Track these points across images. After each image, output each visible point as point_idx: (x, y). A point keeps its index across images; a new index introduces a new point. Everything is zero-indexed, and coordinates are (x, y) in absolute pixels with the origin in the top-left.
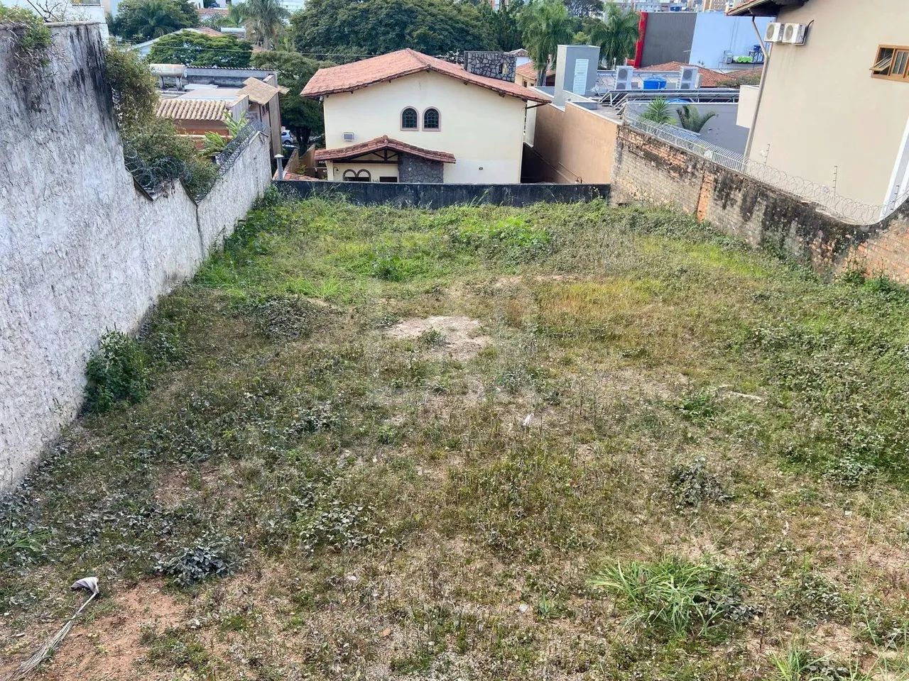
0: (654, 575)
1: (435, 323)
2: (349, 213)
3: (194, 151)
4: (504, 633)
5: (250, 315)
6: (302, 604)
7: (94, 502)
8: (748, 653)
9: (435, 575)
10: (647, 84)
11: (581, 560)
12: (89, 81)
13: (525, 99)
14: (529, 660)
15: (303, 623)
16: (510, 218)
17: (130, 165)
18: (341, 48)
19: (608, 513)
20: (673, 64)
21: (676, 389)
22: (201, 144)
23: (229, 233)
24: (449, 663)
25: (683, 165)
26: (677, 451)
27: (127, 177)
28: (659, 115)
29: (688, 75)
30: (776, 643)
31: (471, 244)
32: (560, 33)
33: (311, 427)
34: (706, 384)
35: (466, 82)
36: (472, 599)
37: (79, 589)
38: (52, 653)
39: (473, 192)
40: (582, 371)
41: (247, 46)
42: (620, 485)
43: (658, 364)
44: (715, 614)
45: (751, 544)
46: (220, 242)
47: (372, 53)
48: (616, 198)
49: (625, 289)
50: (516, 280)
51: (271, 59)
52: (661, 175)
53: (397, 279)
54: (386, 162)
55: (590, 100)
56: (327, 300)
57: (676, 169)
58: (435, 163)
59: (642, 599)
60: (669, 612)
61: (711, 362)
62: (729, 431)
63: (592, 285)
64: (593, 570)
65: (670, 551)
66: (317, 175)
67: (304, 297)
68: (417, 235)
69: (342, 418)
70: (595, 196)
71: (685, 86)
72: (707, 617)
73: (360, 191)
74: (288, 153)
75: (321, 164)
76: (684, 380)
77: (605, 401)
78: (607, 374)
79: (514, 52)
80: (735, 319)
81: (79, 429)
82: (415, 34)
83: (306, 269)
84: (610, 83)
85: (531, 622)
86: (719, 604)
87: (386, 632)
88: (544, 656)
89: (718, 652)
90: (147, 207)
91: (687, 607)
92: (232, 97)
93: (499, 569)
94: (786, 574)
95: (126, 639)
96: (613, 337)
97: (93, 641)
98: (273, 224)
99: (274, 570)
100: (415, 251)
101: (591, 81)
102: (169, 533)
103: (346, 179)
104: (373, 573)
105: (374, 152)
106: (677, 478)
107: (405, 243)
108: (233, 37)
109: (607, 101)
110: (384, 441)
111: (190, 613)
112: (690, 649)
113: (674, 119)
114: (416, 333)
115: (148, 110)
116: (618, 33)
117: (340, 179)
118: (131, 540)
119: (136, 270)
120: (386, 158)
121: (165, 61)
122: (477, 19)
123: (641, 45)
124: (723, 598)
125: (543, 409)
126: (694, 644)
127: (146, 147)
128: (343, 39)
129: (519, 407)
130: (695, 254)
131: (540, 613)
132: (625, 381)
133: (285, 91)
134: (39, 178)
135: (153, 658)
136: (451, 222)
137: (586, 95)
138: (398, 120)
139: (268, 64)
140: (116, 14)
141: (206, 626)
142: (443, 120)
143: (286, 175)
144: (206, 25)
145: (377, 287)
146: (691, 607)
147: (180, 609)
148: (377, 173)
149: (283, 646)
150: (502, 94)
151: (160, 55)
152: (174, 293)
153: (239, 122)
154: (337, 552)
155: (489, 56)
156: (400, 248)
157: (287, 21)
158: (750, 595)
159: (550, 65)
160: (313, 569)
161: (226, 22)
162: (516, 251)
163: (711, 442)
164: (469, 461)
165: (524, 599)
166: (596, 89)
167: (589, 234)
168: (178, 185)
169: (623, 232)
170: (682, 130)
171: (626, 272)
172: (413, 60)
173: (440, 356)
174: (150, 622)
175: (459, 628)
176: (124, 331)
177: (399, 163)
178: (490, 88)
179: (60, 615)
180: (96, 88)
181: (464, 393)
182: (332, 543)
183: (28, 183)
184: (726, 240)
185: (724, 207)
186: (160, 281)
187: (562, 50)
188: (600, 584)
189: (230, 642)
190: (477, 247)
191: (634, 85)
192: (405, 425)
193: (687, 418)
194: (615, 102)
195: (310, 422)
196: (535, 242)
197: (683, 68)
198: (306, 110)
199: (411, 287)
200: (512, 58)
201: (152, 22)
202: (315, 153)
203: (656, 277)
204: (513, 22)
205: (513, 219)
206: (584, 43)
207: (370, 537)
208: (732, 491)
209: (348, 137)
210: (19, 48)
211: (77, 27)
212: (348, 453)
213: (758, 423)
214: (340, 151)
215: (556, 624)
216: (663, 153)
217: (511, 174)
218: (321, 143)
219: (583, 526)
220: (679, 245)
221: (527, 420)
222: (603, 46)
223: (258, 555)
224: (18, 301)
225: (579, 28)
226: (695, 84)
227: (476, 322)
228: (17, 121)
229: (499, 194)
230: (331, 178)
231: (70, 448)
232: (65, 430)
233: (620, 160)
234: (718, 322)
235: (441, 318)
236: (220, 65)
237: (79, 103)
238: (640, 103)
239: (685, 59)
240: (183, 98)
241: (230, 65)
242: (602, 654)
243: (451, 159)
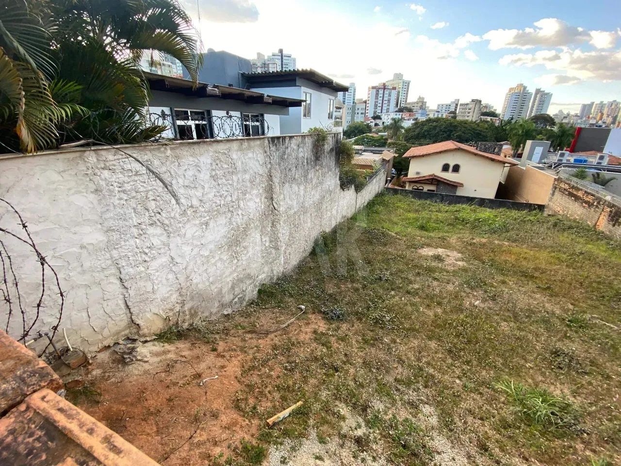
0: (531, 394)
1: (440, 251)
2: (412, 202)
3: (361, 175)
4: (446, 388)
5: (367, 234)
6: (366, 342)
7: (308, 282)
8: (575, 449)
9: (420, 353)
10: (576, 160)
11: (492, 372)
12: (334, 153)
13: (504, 163)
14: (456, 404)
15: (365, 349)
16: (486, 213)
17: (340, 179)
18: (422, 140)
19: (511, 356)
20: (593, 152)
21: (566, 311)
22: (363, 173)
23: (365, 204)
24: (419, 389)
25: (591, 201)
26: (559, 340)
27: (339, 182)
28: (581, 176)
29: (602, 158)
30: (594, 451)
31: (464, 222)
32: (528, 134)
33: (380, 279)
34: (585, 312)
35: (476, 154)
36: (434, 368)
37: (299, 308)
38: (289, 325)
39: (469, 200)
40: (511, 289)
41: (386, 139)
42: (522, 347)
43: (557, 295)
44: (561, 424)
45: (592, 398)
46: (362, 207)
47: (434, 142)
48: (546, 212)
49: (544, 255)
50: (484, 240)
51: (394, 144)
52: (577, 204)
53: (426, 230)
54: (431, 184)
55: (541, 165)
56: (396, 233)
57: (587, 202)
58: (454, 186)
59: (522, 402)
60: (535, 414)
61: (589, 302)
62: (593, 340)
63: (525, 250)
64: (498, 379)
65: (544, 386)
66: (402, 187)
67: (387, 231)
68: (440, 214)
69: (393, 279)
70: (535, 209)
71: (599, 163)
72: (556, 424)
73: (418, 194)
74: (392, 178)
75: (404, 183)
76: (571, 307)
77: (520, 305)
78: (525, 293)
79: (502, 143)
80: (610, 284)
81: (309, 259)
82: (455, 135)
83: (390, 221)
84: (554, 158)
85: (460, 389)
86: (565, 420)
87: (395, 366)
88: (463, 405)
89: (558, 442)
90: (342, 192)
91: (546, 415)
92: (377, 157)
93: (450, 361)
94: (610, 420)
95: (309, 329)
96: (532, 277)
97: (300, 326)
98: (381, 203)
99: (358, 326)
100: (438, 221)
101: (543, 156)
102: (327, 300)
103: (413, 189)
104: (394, 342)
105: (427, 180)
106: (556, 353)
107: (433, 217)
108: (382, 136)
109: (551, 166)
110: (408, 292)
111: (329, 329)
112: (543, 434)
113: (590, 178)
114: (431, 253)
115: (350, 161)
116: (562, 136)
117: (411, 189)
118: (316, 298)
119: (334, 212)
120: (432, 182)
121: (358, 145)
122: (487, 129)
123: (575, 142)
124: (568, 418)
125: (486, 300)
126: (545, 433)
127: (347, 173)
128: (424, 137)
129: (474, 296)
130: (590, 246)
131: (465, 387)
132: (535, 299)
133: (397, 155)
134: (314, 181)
135: (316, 339)
136: (456, 211)
137: (539, 163)
138: (441, 168)
139: (392, 146)
140: (345, 129)
141: (333, 336)
142: (461, 170)
143: (390, 186)
144: (374, 132)
145: (418, 232)
146: (548, 416)
147: (327, 326)
148: (426, 188)
149: (357, 353)
150: (493, 160)
151: (357, 143)
152: (344, 222)
153: (378, 166)
154: (382, 328)
155: (489, 144)
156: (430, 218)
157: (403, 131)
158: (585, 422)
159: (521, 148)
160: (372, 331)
161: (380, 131)
162: (487, 228)
163: (581, 342)
164: (445, 312)
165: (459, 378)
166: (545, 160)
167: (529, 226)
168: (353, 186)
169: (549, 229)
170: (594, 184)
171: (546, 248)
172: (452, 145)
173: (440, 265)
174: (317, 327)
175: (426, 377)
176: (327, 231)
177: (437, 185)
178: (487, 158)
179: (293, 314)
180: (336, 154)
181: (448, 283)
182: (381, 324)
183: (312, 182)
184: (612, 242)
185: (614, 225)
186: (341, 217)
187: (529, 143)
188: (499, 386)
189: (340, 344)
190: (467, 223)
191: (568, 160)
192: (419, 289)
193: (568, 326)
194: (554, 168)
195: (380, 277)
196: (497, 225)
197: (599, 155)
198: (403, 162)
199: (432, 234)
200: (502, 145)
201: (356, 132)
202: (403, 179)
203: (565, 253)
204: (505, 130)
205: (488, 214)
206: (542, 140)
207: (396, 327)
208: (588, 369)
209: (418, 173)
210: (318, 140)
211: (335, 134)
212: (393, 293)
213: (612, 340)
214: (413, 178)
215: (472, 395)
216: (580, 194)
217: (491, 194)
218: (406, 175)
219: (496, 358)
220: (581, 240)
221: (477, 303)
222: (552, 142)
223: (354, 318)
224: (302, 217)
225: (541, 133)
226: (605, 163)
227: (460, 255)
228: (312, 163)
229: (482, 202)
230: (407, 188)
231: (305, 264)
232: (305, 258)
233: (553, 194)
234: (599, 283)
235: (444, 250)
236: (376, 146)
237: (330, 158)
238: (570, 169)
239: (601, 150)
240: (361, 157)
241: (379, 146)
242: (494, 417)
243: (462, 185)
